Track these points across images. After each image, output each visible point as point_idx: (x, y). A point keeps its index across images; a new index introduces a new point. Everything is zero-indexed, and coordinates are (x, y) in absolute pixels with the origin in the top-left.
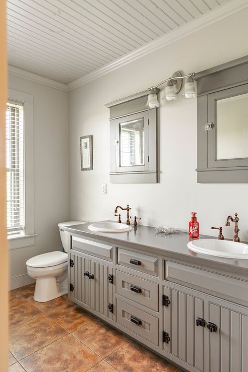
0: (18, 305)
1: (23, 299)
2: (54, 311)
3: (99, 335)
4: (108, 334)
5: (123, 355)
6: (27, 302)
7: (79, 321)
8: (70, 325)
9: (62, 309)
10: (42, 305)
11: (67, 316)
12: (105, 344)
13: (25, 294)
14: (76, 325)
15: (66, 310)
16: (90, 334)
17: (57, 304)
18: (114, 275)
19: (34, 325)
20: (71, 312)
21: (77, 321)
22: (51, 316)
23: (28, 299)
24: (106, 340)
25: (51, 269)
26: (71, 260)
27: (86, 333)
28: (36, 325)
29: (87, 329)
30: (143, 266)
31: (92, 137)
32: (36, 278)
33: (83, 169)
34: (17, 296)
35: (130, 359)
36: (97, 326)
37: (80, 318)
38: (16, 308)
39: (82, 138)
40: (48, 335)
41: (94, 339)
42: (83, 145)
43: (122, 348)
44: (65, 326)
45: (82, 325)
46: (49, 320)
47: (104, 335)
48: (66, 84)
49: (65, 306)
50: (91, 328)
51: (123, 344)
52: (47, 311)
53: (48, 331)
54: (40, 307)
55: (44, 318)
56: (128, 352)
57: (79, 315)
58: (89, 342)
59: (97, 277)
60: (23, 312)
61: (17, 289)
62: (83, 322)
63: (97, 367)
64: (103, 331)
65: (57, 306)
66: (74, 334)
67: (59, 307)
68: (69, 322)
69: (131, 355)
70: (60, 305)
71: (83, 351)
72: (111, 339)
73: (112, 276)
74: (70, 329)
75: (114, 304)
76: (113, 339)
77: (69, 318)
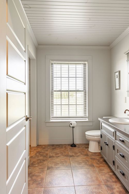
0: (82, 150)
1: (84, 148)
2: (94, 157)
3: (109, 174)
4: (113, 176)
5: (115, 188)
6: (85, 150)
7: (102, 165)
8: (97, 165)
9: (98, 158)
10: (90, 153)
11: (98, 161)
12: (109, 179)
13: (86, 146)
14: (100, 166)
15: (99, 159)
16: (104, 172)
17: (97, 155)
18: (115, 145)
19: (83, 159)
20: (101, 160)
21: (101, 165)
22: (92, 159)
23: (86, 149)
24: (110, 178)
25: (96, 137)
26: (101, 135)
27: (103, 171)
28: (84, 160)
29: (104, 170)
30: (125, 143)
31: (120, 72)
32: (89, 140)
33: (116, 89)
34: (83, 147)
35: (117, 191)
36: (110, 170)
37: (104, 164)
38: (80, 151)
39: (115, 73)
40: (86, 165)
41: (105, 175)
42: (116, 76)
43: (116, 185)
44: (95, 165)
45: (103, 167)
46: (90, 160)
47: (111, 176)
48: (109, 46)
49: (100, 157)
50: (106, 170)
51: (118, 183)
52: (91, 156)
53: (87, 163)
54: (90, 154)
55: (88, 158)
56: (118, 188)
57: (104, 163)
58: (102, 175)
59: (109, 145)
60: (82, 153)
61: (84, 144)
62: (104, 166)
63: (99, 186)
64: (111, 174)
65: (96, 156)
66: (97, 169)
67: (97, 156)
68: (98, 164)
69: (119, 190)
70: (98, 156)
71: (97, 177)
72: (113, 179)
73: (114, 146)
74: (97, 167)
75: (115, 161)
76: (114, 179)
77: (98, 162)
